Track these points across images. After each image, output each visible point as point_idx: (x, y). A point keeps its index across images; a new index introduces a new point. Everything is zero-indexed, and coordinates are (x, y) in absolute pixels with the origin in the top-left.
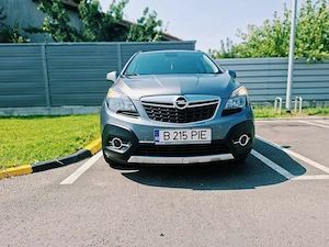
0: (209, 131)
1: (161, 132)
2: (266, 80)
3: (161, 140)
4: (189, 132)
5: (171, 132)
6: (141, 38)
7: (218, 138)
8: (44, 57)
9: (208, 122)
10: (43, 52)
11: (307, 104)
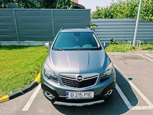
0: (93, 93)
1: (69, 94)
2: (124, 30)
3: (69, 97)
4: (83, 93)
5: (74, 93)
6: (63, 7)
7: (97, 94)
8: (14, 16)
9: (92, 87)
10: (14, 14)
11: (143, 42)
